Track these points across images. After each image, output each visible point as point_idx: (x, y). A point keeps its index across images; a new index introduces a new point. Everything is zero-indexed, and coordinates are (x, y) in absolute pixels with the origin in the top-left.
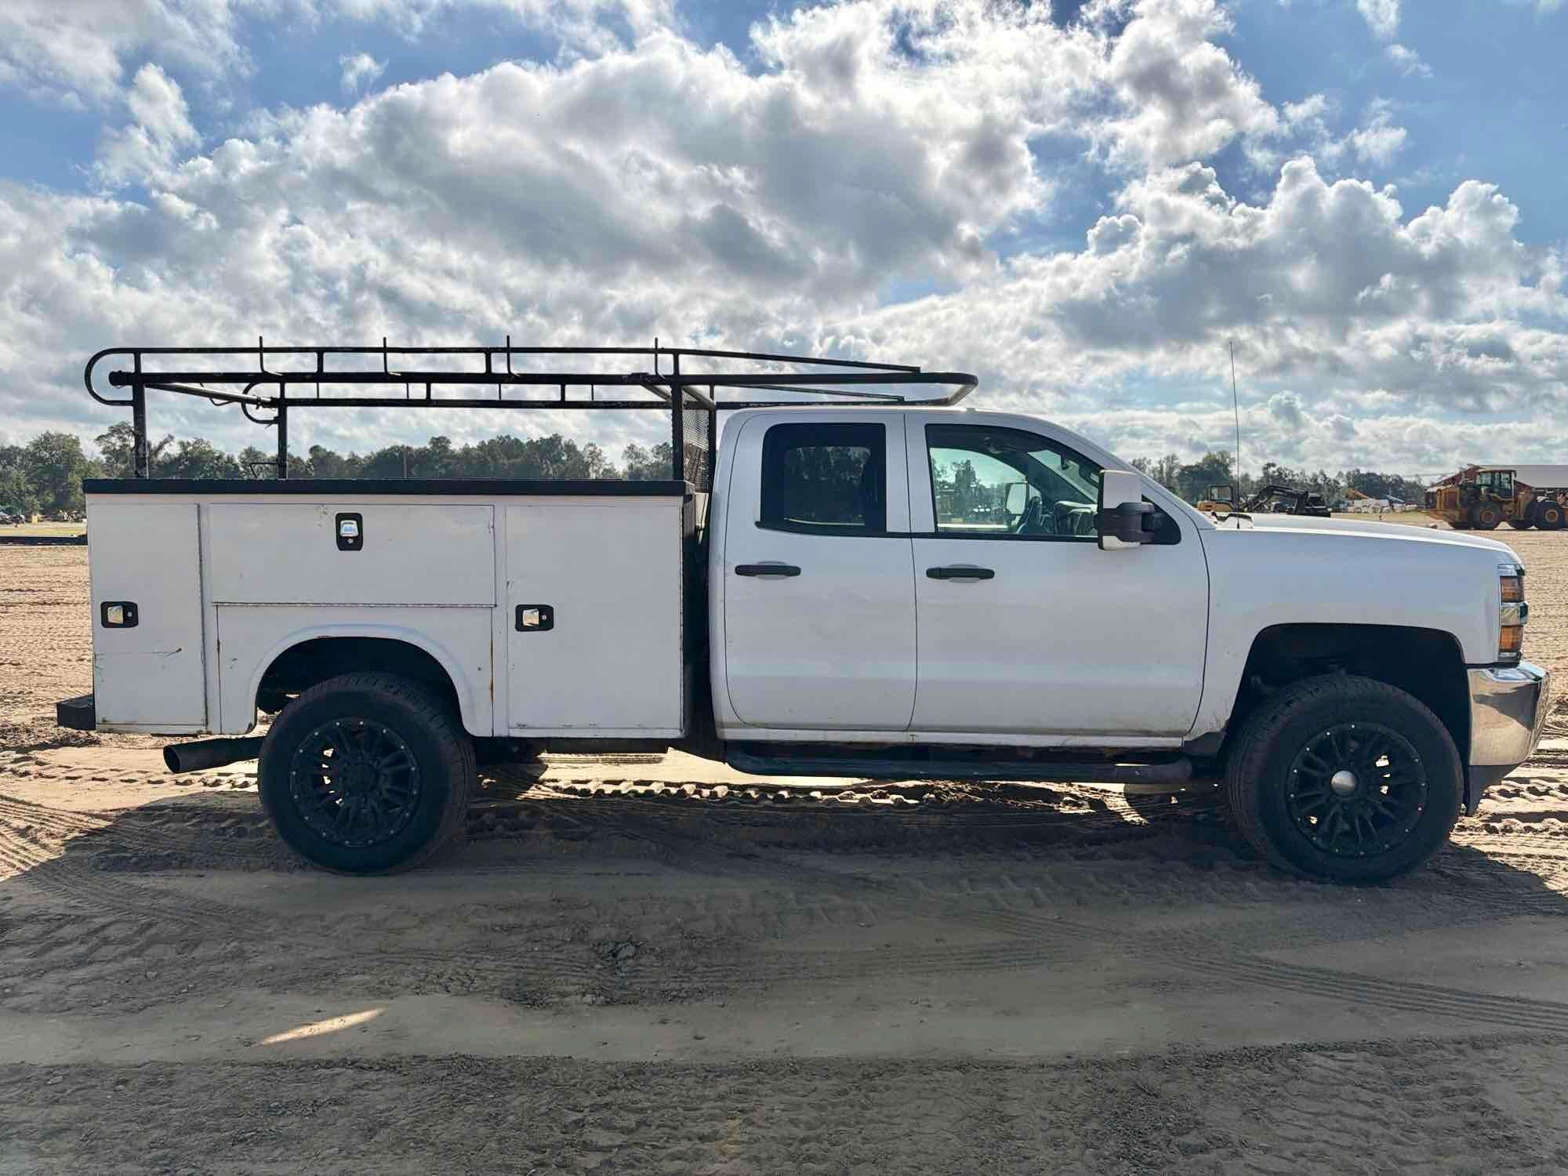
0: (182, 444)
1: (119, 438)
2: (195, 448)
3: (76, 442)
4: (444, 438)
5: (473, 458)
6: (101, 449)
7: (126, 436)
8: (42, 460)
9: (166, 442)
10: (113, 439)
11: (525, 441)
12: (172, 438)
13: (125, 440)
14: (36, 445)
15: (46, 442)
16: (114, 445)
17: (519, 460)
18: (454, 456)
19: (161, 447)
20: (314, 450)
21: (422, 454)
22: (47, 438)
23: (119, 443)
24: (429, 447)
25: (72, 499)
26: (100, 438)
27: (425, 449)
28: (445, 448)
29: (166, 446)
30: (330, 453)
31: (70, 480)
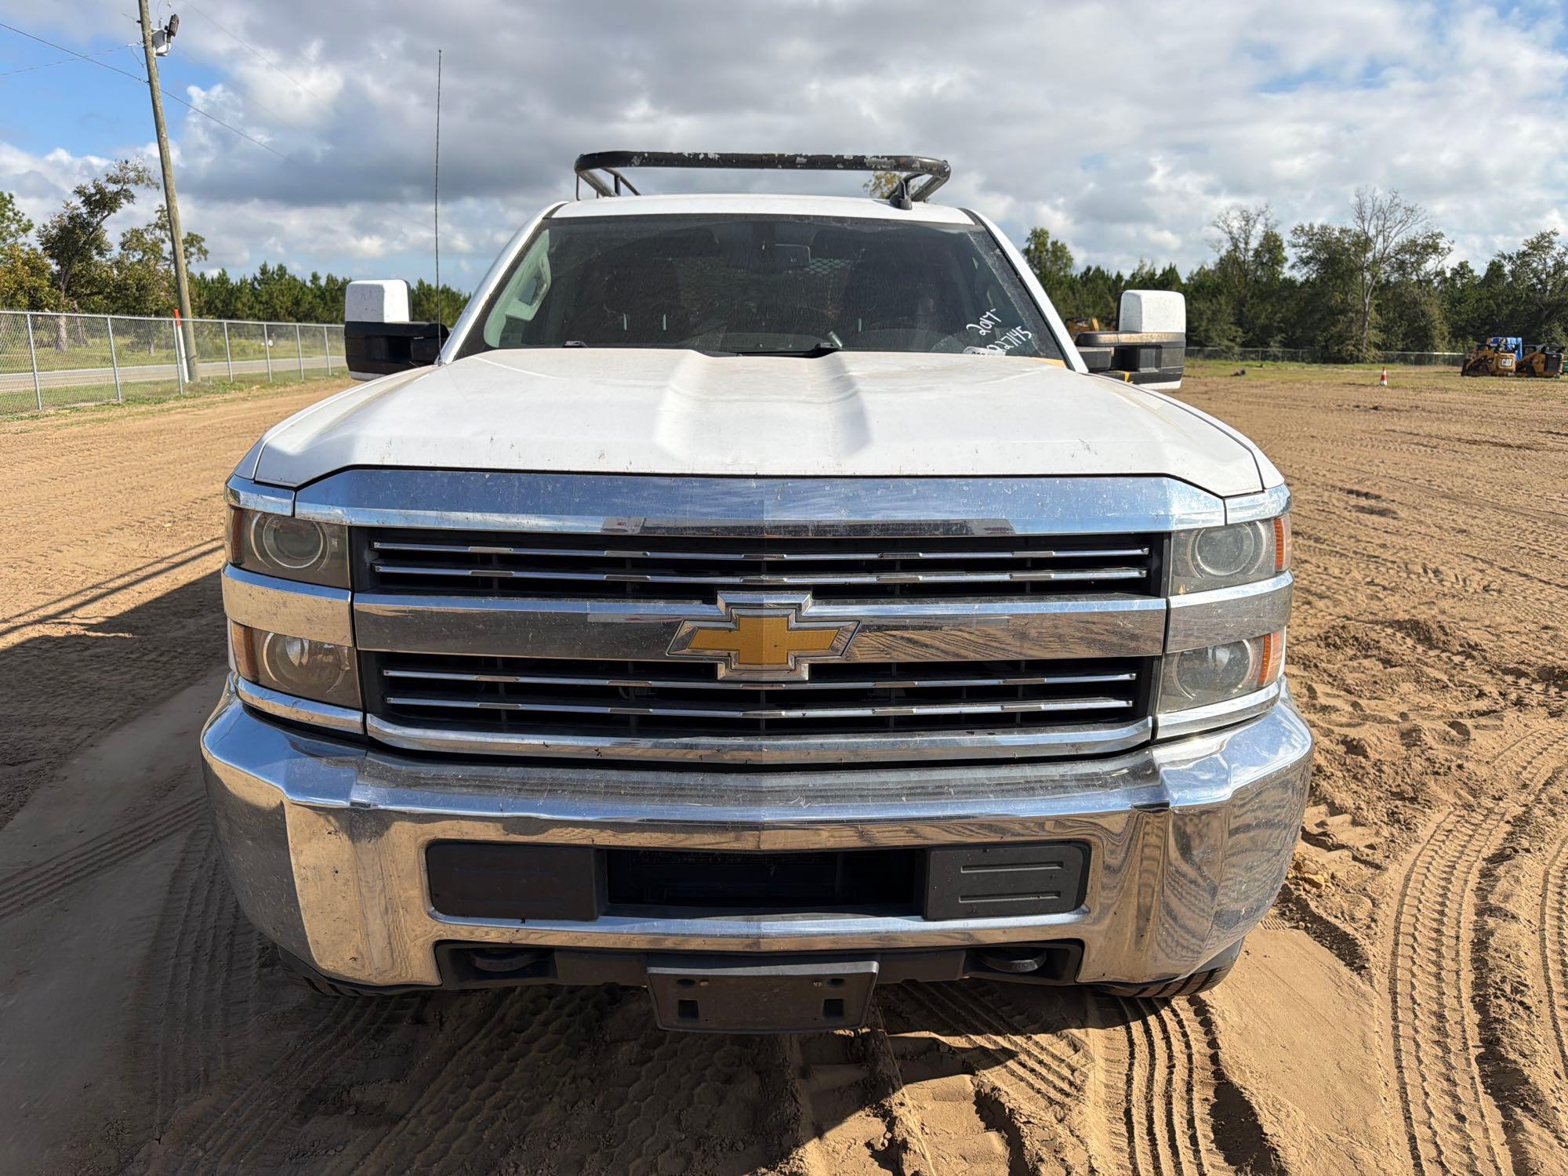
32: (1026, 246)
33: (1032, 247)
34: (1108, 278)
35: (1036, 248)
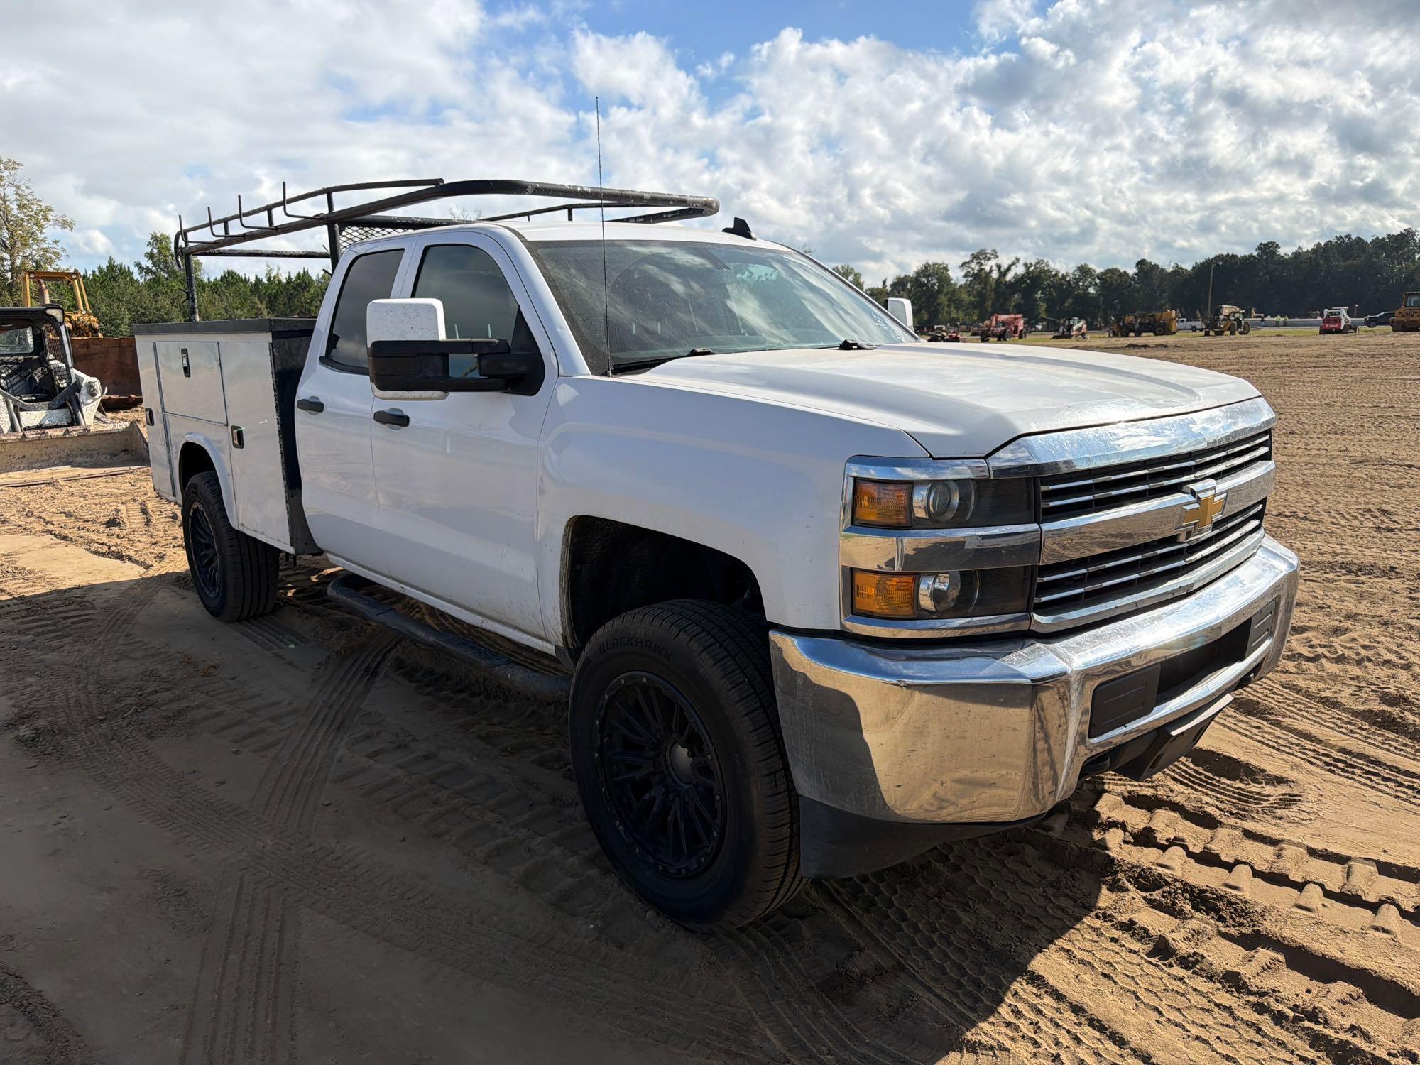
0: (1026, 265)
1: (978, 263)
2: (1036, 268)
3: (946, 269)
4: (1273, 243)
5: (1301, 262)
6: (963, 273)
7: (983, 261)
8: (923, 284)
9: (1013, 264)
10: (973, 265)
11: (1369, 240)
12: (1018, 260)
13: (981, 264)
14: (918, 274)
15: (925, 271)
16: (973, 269)
17: (1358, 261)
18: (1283, 261)
19: (1009, 269)
20: (1141, 263)
21: (1247, 260)
22: (927, 267)
23: (977, 268)
24: (1255, 254)
25: (940, 316)
26: (964, 265)
27: (1251, 256)
28: (1273, 253)
29: (1013, 267)
30: (1155, 265)
31: (939, 301)
32: (148, 249)
33: (155, 251)
34: (245, 282)
35: (159, 252)
